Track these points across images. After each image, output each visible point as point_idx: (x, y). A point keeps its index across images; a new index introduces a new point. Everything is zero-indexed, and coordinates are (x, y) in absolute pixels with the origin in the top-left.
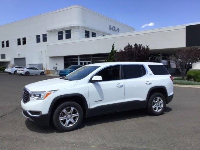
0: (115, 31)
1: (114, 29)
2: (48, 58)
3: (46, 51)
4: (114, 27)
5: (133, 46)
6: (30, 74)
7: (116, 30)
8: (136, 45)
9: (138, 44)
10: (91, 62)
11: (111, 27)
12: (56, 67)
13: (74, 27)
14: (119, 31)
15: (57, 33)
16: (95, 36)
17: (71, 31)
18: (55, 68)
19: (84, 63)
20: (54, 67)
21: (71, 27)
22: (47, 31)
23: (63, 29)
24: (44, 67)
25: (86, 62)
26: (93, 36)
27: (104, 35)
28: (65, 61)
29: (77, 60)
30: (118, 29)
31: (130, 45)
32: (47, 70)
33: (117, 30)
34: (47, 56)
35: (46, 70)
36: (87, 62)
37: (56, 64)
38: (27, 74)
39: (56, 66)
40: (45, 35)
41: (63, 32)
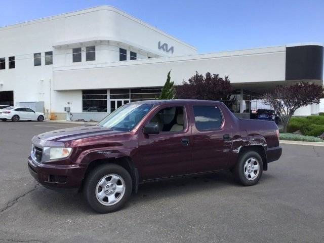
0: (167, 51)
1: (165, 47)
2: (55, 92)
3: (50, 80)
4: (166, 45)
5: (205, 77)
6: (20, 119)
7: (168, 49)
8: (208, 75)
9: (212, 74)
10: (130, 101)
11: (161, 45)
12: (69, 108)
13: (101, 41)
14: (172, 52)
15: (71, 51)
16: (136, 59)
17: (96, 49)
18: (67, 110)
19: (118, 102)
20: (65, 108)
21: (96, 42)
22: (53, 47)
23: (82, 44)
24: (47, 107)
25: (121, 101)
26: (132, 59)
27: (149, 58)
28: (84, 98)
29: (106, 97)
30: (172, 49)
31: (199, 74)
32: (51, 113)
33: (170, 50)
34: (52, 89)
35: (49, 112)
36: (123, 100)
37: (69, 103)
38: (16, 119)
39: (68, 106)
40: (49, 54)
41: (82, 49)
